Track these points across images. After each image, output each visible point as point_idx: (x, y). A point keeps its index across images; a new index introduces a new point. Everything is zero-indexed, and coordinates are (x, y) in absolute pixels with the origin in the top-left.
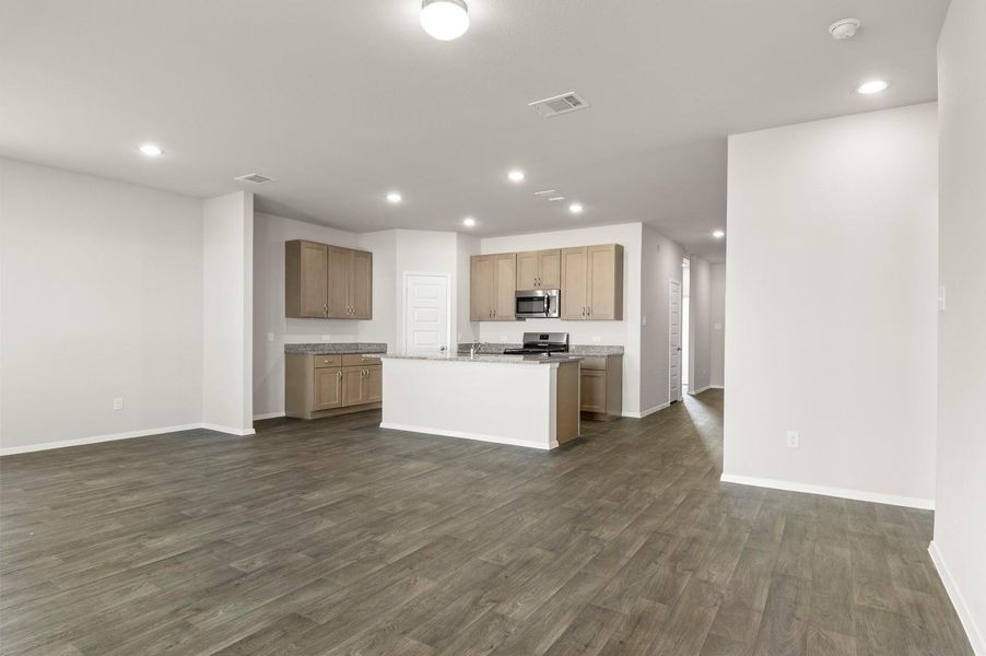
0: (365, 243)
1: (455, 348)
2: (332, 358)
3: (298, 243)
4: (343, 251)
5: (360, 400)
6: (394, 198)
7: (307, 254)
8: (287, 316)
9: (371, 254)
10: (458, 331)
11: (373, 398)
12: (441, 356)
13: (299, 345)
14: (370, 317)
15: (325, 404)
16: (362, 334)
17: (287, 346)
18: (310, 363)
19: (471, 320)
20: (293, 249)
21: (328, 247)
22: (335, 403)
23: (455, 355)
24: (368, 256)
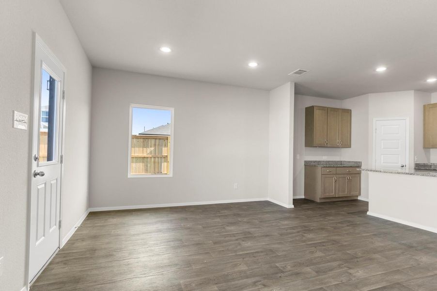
0: (346, 104)
1: (413, 166)
2: (331, 169)
3: (312, 108)
4: (335, 110)
5: (346, 194)
6: (381, 69)
7: (317, 113)
8: (306, 146)
9: (351, 110)
10: (415, 155)
11: (354, 193)
12: (401, 171)
13: (311, 161)
14: (350, 147)
15: (327, 195)
16: (345, 156)
17: (306, 162)
18: (319, 171)
19: (424, 148)
20: (310, 111)
21: (328, 108)
22: (332, 194)
23: (413, 171)
24: (348, 112)
